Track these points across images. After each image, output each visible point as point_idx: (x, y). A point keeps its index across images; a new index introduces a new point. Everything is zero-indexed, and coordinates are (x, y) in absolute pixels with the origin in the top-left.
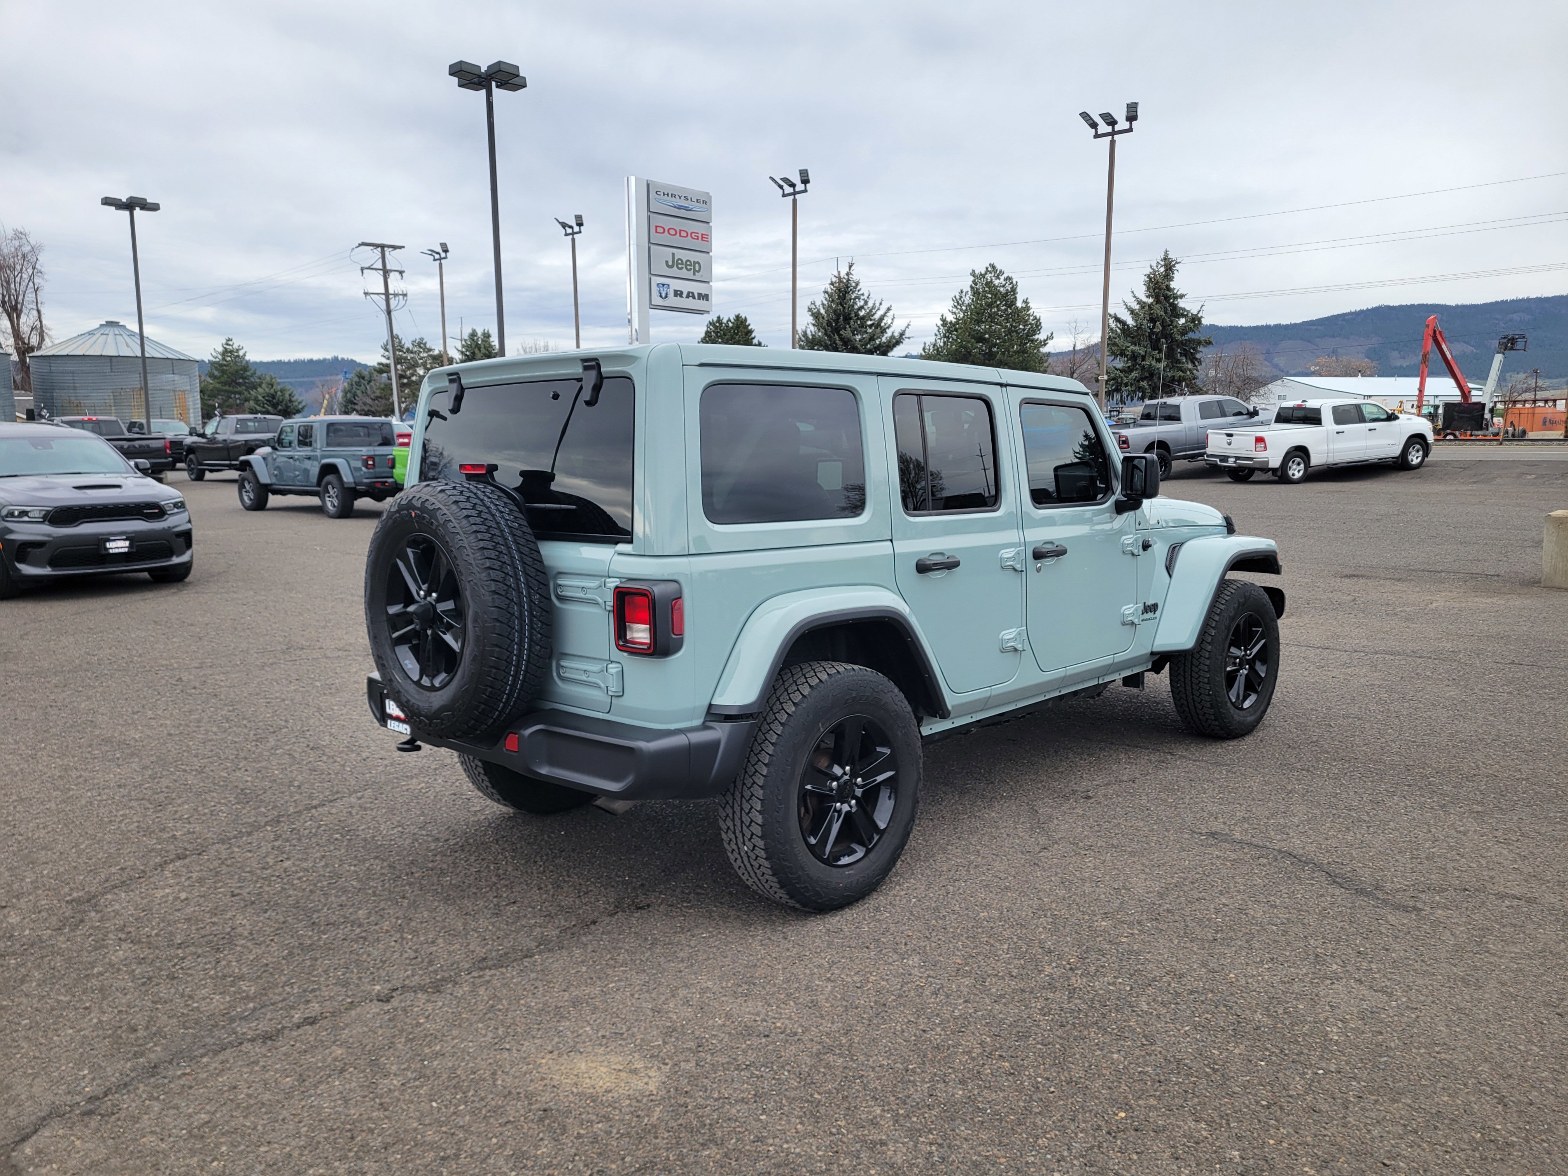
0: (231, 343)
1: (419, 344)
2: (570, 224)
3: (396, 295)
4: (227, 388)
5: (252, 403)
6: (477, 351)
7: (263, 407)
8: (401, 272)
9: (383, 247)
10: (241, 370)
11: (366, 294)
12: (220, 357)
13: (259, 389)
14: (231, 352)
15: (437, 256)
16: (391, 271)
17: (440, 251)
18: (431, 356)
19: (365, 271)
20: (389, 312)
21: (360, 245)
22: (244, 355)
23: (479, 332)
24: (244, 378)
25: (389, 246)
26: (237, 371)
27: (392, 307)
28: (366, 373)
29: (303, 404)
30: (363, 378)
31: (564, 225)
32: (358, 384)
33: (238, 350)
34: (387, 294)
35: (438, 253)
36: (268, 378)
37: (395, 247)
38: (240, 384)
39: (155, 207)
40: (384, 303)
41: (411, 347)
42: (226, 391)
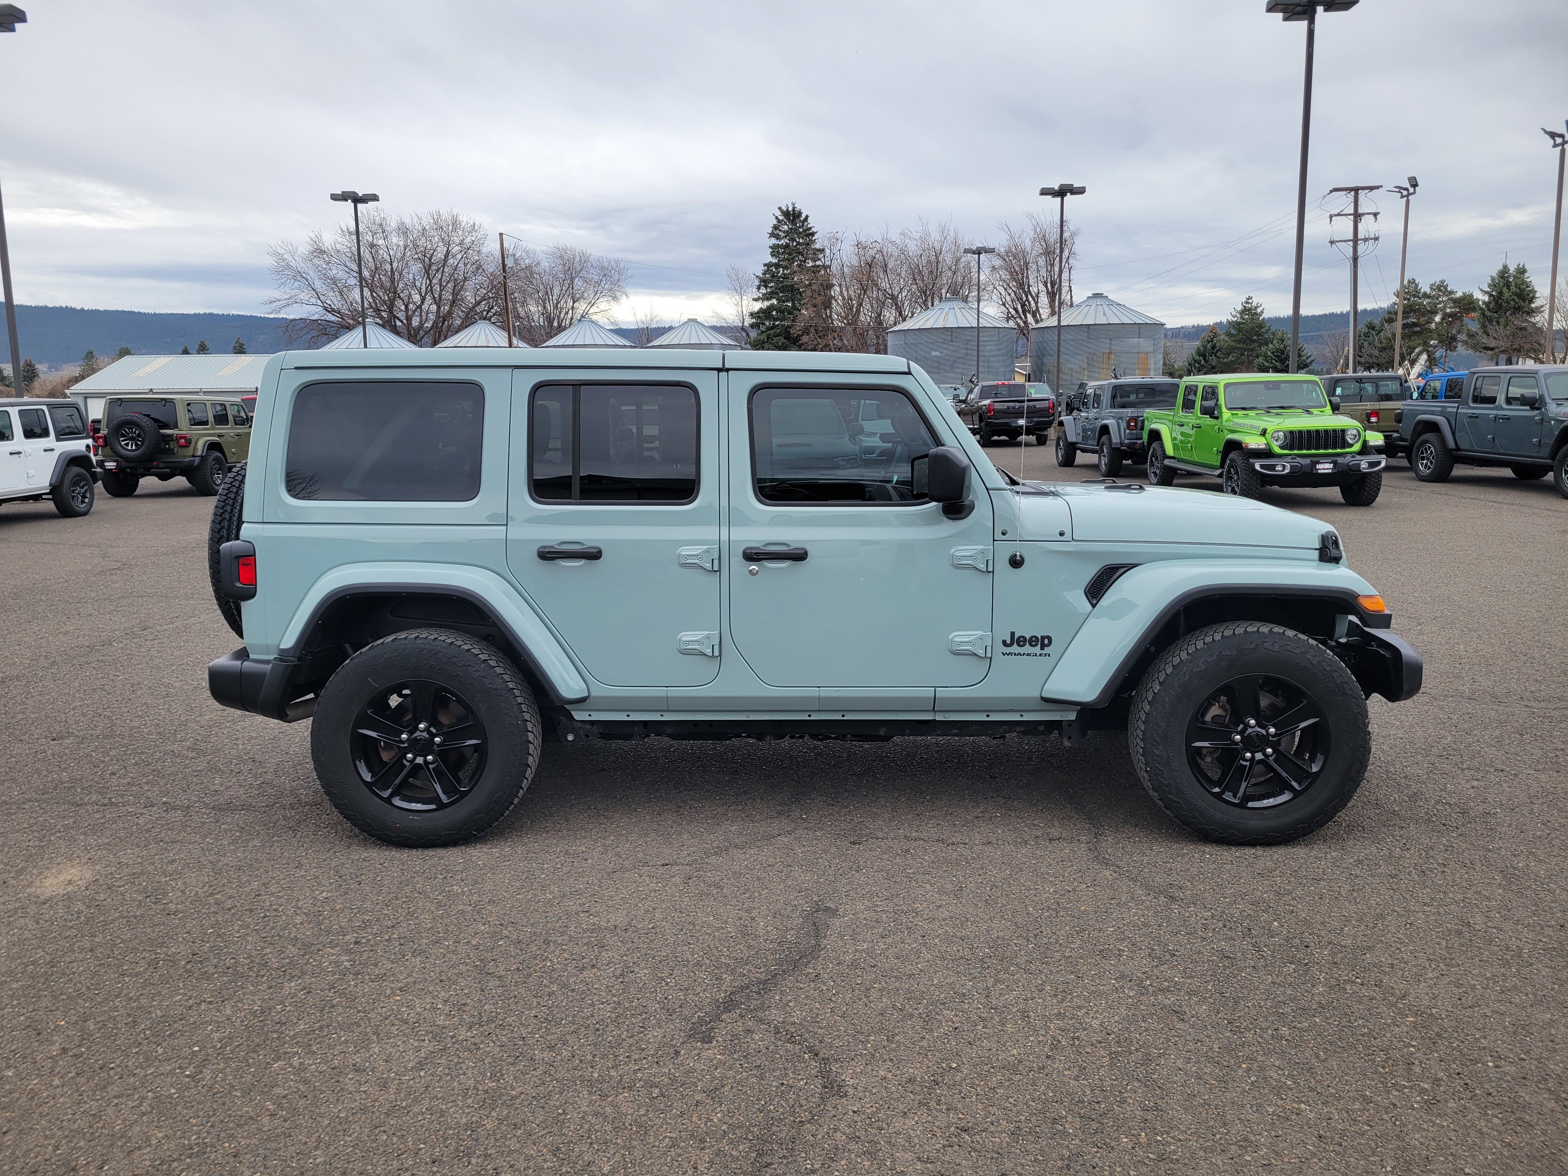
0: (1250, 301)
1: (1439, 288)
2: (1560, 132)
3: (1366, 240)
4: (1241, 345)
5: (1260, 359)
6: (1505, 290)
7: (1271, 363)
8: (1375, 215)
9: (1356, 190)
10: (1257, 327)
11: (1332, 242)
12: (1239, 316)
13: (1270, 346)
14: (1250, 310)
15: (1405, 193)
16: (1363, 214)
17: (1409, 187)
18: (1450, 299)
19: (1334, 218)
20: (1355, 259)
21: (1331, 191)
22: (1262, 312)
23: (1512, 269)
24: (1259, 335)
25: (1364, 188)
26: (1252, 328)
27: (1360, 252)
28: (1377, 322)
29: (1311, 359)
30: (1373, 328)
31: (1553, 135)
32: (1366, 335)
33: (1256, 308)
34: (1355, 240)
35: (1407, 189)
36: (1280, 334)
37: (1371, 188)
38: (1254, 341)
39: (1081, 191)
40: (1351, 249)
41: (1428, 291)
42: (1240, 348)
